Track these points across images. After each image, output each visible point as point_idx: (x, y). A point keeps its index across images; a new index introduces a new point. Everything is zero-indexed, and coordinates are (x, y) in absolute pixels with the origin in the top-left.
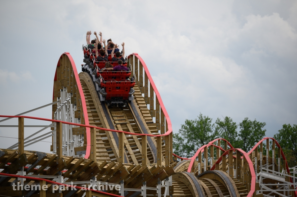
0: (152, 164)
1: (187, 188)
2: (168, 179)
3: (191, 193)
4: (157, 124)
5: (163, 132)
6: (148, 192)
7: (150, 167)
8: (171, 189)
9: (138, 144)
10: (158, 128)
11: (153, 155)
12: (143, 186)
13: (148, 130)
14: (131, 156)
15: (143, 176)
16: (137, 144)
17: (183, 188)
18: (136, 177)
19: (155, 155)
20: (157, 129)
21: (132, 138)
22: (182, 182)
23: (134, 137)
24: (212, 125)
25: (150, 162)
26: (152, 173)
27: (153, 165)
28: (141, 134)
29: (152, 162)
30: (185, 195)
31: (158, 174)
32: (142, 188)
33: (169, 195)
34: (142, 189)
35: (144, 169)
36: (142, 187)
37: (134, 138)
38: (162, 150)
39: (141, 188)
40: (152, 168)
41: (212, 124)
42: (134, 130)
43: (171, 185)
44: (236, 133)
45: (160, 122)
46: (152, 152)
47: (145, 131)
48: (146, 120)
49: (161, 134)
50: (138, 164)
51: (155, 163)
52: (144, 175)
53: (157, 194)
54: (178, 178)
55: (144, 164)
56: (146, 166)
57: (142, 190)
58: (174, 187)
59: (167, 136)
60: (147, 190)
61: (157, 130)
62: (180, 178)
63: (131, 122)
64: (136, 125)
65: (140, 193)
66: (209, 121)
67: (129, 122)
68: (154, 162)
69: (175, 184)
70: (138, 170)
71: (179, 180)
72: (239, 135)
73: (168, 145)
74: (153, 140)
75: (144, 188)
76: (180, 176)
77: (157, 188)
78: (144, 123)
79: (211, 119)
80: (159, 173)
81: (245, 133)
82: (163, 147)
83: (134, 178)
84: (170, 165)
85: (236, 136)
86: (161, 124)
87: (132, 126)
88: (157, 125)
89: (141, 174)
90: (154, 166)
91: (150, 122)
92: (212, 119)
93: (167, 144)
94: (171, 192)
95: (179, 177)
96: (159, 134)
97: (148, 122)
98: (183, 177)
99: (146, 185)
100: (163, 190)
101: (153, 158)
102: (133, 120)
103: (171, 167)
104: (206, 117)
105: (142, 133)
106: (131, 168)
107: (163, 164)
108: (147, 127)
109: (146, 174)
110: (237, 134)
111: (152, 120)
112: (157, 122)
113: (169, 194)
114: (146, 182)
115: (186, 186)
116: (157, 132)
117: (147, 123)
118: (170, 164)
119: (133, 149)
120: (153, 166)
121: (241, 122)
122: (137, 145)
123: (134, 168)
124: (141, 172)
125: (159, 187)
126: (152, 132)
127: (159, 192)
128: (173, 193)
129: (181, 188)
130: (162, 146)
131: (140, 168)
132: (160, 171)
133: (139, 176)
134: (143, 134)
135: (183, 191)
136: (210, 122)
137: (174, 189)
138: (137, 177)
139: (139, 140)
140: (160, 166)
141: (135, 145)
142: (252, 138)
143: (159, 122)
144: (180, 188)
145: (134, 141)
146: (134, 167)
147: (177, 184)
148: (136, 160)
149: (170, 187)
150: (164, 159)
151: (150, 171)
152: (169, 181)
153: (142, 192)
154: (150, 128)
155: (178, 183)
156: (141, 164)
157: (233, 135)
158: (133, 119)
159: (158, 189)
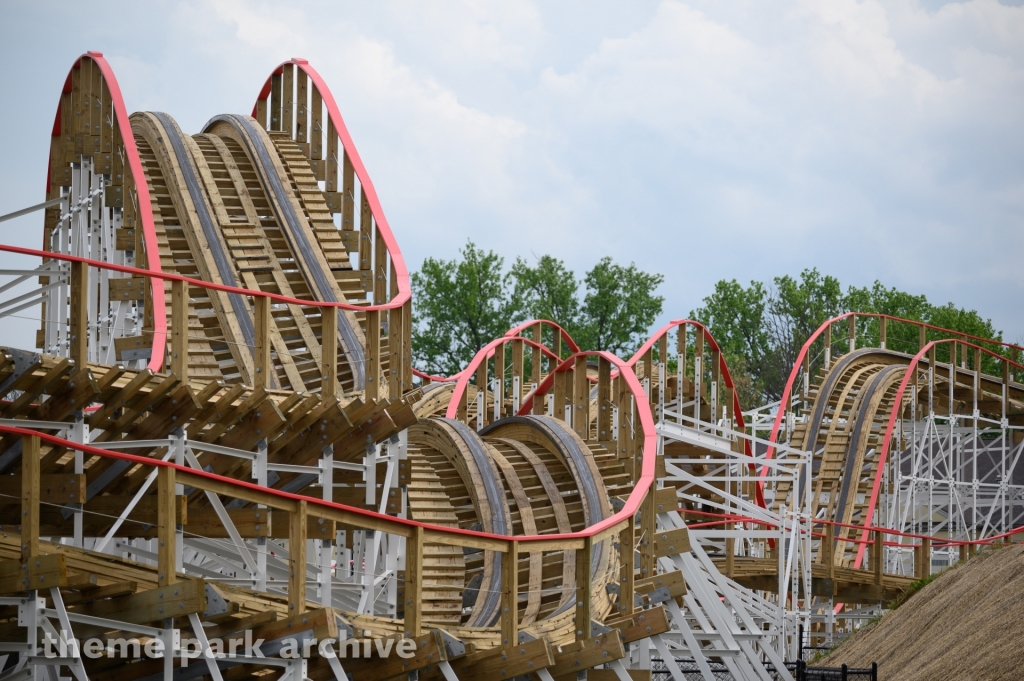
0: (352, 394)
1: (451, 466)
2: (395, 440)
3: (462, 482)
4: (364, 273)
5: (380, 298)
6: (338, 475)
7: (344, 403)
8: (405, 468)
9: (306, 332)
10: (364, 285)
11: (352, 367)
12: (322, 458)
13: (335, 291)
14: (285, 366)
15: (323, 427)
16: (301, 330)
17: (436, 467)
18: (304, 429)
19: (358, 365)
20: (363, 288)
21: (288, 313)
22: (434, 447)
23: (296, 310)
24: (502, 278)
25: (343, 385)
26: (351, 420)
27: (352, 397)
28: (315, 303)
29: (348, 387)
30: (444, 487)
31: (367, 423)
32: (322, 464)
33: (396, 486)
34: (320, 466)
35: (329, 406)
36: (320, 461)
37: (293, 312)
38: (382, 351)
39: (317, 464)
40: (351, 405)
41: (503, 273)
42: (295, 289)
43: (405, 457)
44: (574, 304)
45: (373, 268)
46: (348, 356)
47: (327, 291)
48: (330, 261)
49: (376, 303)
50: (308, 394)
51: (359, 389)
52: (326, 425)
53: (365, 482)
54: (422, 435)
55: (329, 393)
56: (334, 398)
57: (321, 471)
58: (413, 462)
59: (396, 311)
60: (335, 470)
61: (363, 291)
62: (428, 436)
63: (284, 266)
64: (300, 276)
65: (315, 479)
66: (494, 263)
67: (279, 267)
68: (356, 386)
69: (413, 452)
70: (311, 409)
71: (424, 443)
72: (583, 309)
73: (398, 336)
74: (351, 321)
75: (326, 465)
76: (430, 431)
77: (364, 464)
78: (326, 268)
79: (499, 260)
80: (370, 421)
81: (601, 305)
82: (384, 343)
83: (297, 434)
84: (404, 398)
85: (575, 314)
86: (376, 272)
87: (289, 277)
88: (364, 277)
89: (319, 421)
90: (358, 400)
91: (342, 266)
92: (502, 259)
93: (395, 335)
94: (403, 477)
95: (426, 433)
96: (369, 304)
97: (335, 265)
98: (439, 432)
99: (331, 456)
100: (381, 469)
101: (350, 376)
102: (292, 260)
103: (406, 403)
104: (486, 255)
105: (317, 300)
106: (290, 404)
107: (383, 392)
108: (333, 282)
109: (333, 422)
110: (578, 308)
111: (348, 260)
112: (364, 266)
113: (400, 483)
114: (332, 446)
115: (447, 459)
116: (363, 296)
117: (332, 270)
118: (404, 392)
119: (290, 347)
120: (355, 399)
121: (591, 269)
122: (303, 336)
123: (297, 405)
124: (318, 415)
125: (369, 462)
126: (348, 297)
127: (369, 477)
128: (410, 480)
129: (432, 466)
130: (380, 339)
131: (316, 404)
132: (375, 414)
133: (312, 427)
134: (322, 301)
135: (438, 474)
136: (497, 267)
137: (413, 468)
138: (306, 431)
139: (310, 321)
140: (374, 399)
141: (298, 334)
142: (622, 317)
143: (369, 269)
144: (428, 465)
145: (294, 323)
146: (300, 400)
147: (421, 455)
148: (300, 379)
149: (401, 462)
150: (384, 378)
151: (344, 414)
152: (400, 444)
153: (320, 477)
154: (343, 286)
155: (422, 452)
156: (319, 392)
157: (566, 310)
158: (290, 257)
159: (365, 468)
